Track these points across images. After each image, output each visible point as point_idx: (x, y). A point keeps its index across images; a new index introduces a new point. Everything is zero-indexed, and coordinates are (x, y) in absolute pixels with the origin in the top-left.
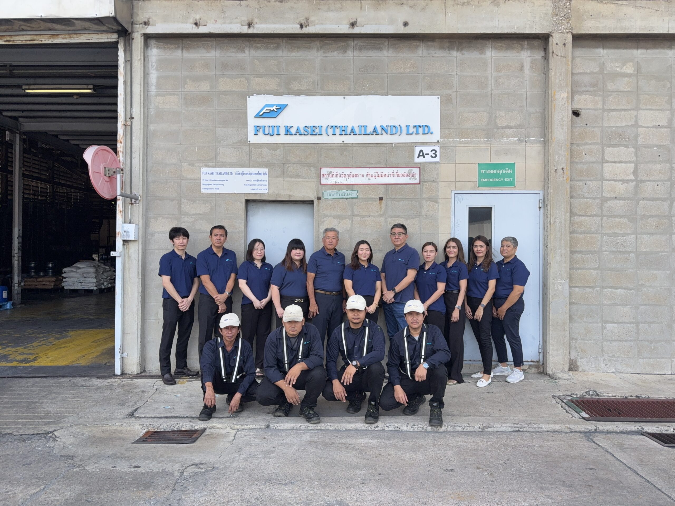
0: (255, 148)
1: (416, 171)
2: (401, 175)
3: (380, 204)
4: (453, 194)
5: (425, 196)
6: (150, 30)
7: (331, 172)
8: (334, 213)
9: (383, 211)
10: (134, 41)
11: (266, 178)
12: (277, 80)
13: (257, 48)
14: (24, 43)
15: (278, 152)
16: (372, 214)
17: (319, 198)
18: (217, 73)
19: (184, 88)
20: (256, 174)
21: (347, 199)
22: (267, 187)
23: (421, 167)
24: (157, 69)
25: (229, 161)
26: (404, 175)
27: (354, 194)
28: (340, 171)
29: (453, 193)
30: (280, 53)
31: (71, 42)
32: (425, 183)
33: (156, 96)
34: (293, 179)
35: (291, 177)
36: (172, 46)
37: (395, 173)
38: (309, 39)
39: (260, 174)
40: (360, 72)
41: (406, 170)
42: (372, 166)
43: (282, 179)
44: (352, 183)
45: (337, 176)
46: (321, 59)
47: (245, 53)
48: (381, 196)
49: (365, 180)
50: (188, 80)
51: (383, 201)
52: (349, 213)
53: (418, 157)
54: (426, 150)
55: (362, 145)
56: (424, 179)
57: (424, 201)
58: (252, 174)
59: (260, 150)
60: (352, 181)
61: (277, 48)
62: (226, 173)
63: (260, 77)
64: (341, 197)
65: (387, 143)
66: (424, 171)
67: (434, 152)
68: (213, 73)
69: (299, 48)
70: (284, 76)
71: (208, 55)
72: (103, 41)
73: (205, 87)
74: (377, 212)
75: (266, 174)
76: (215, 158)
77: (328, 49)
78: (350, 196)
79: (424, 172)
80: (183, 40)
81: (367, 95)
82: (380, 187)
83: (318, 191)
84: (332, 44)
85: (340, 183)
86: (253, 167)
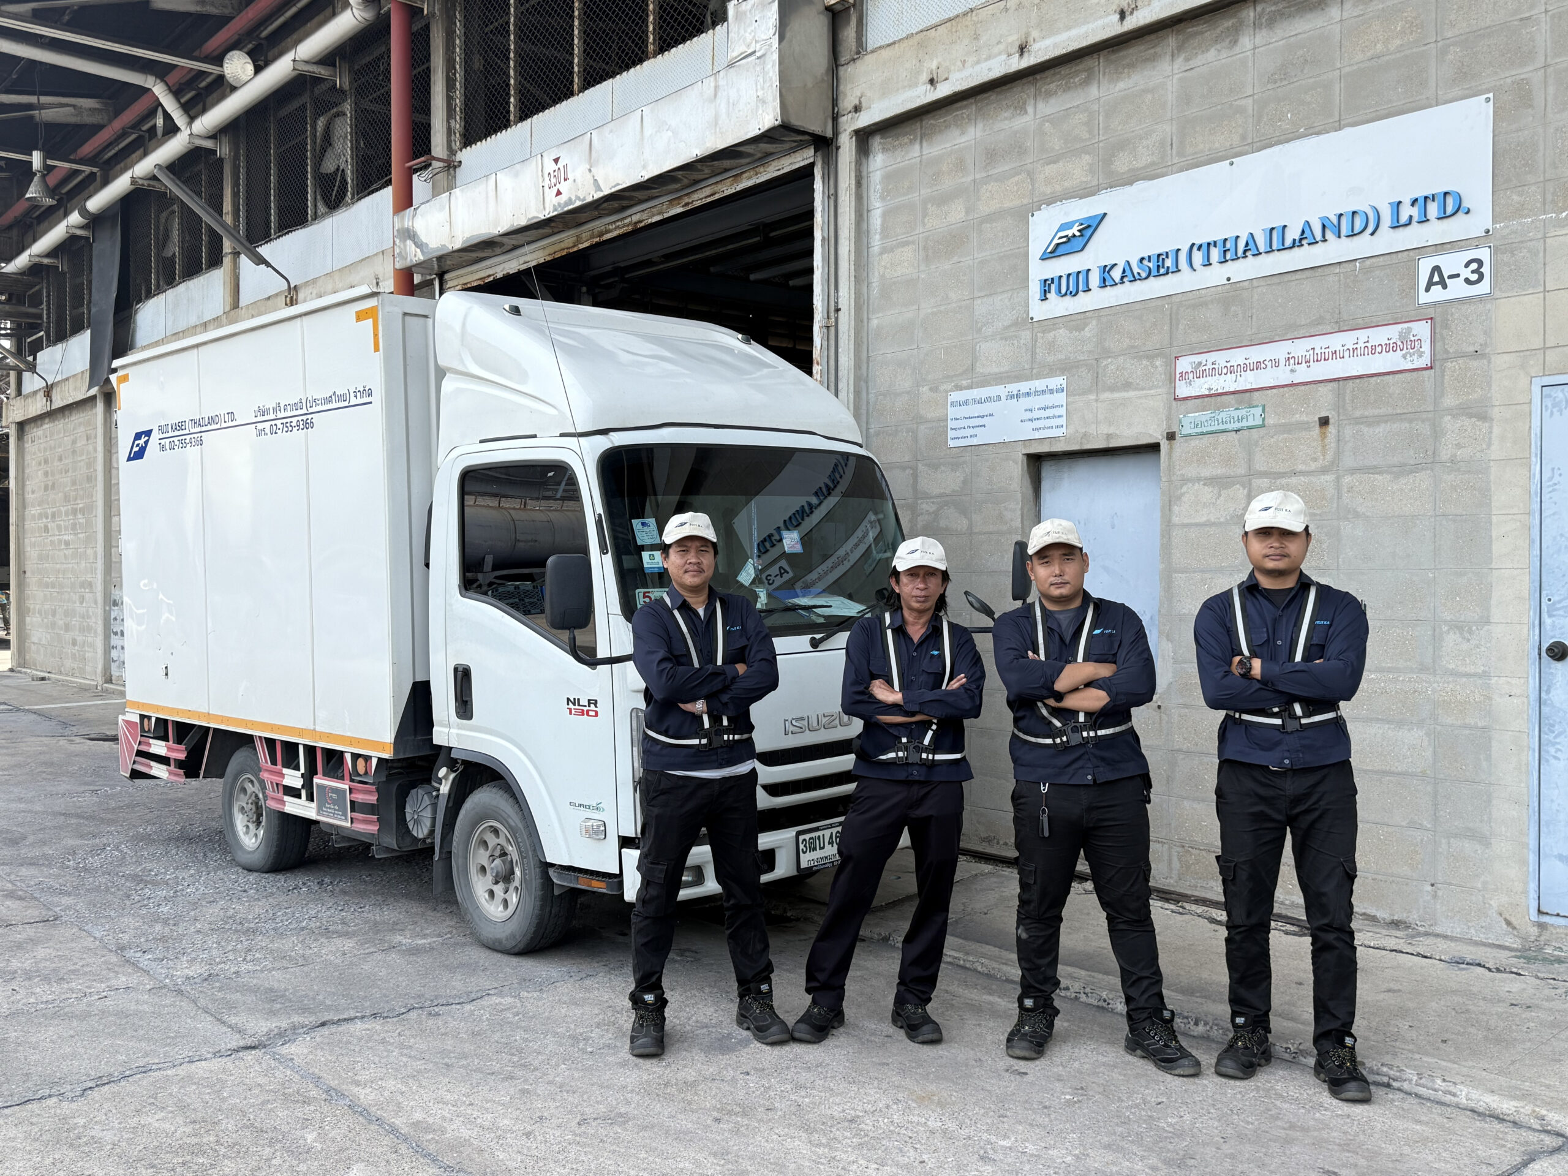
0: (1044, 332)
1: (1422, 330)
2: (1379, 349)
3: (1323, 436)
4: (1536, 390)
5: (1449, 401)
6: (864, 120)
7: (1200, 363)
8: (1206, 472)
9: (1330, 456)
10: (841, 150)
11: (1061, 398)
12: (1087, 159)
13: (1049, 94)
14: (704, 202)
15: (1087, 332)
16: (1301, 467)
17: (1171, 437)
18: (978, 176)
19: (924, 225)
20: (1043, 392)
21: (1237, 431)
22: (1062, 421)
23: (1437, 316)
24: (883, 198)
25: (997, 370)
26: (1389, 348)
27: (1254, 417)
28: (1220, 358)
29: (1537, 383)
30: (1093, 91)
31: (758, 181)
32: (1449, 364)
33: (881, 254)
34: (1116, 395)
35: (1113, 389)
36: (906, 140)
37: (1361, 344)
38: (1153, 36)
39: (1051, 392)
40: (1270, 86)
41: (1391, 333)
42: (1302, 333)
43: (1092, 397)
44: (1249, 387)
45: (1214, 371)
46: (1180, 79)
47: (1026, 112)
48: (1323, 415)
49: (1281, 376)
50: (929, 206)
51: (1331, 429)
52: (1242, 471)
53: (1427, 290)
54: (1451, 263)
55: (1276, 280)
56: (1446, 351)
57: (1448, 418)
58: (1037, 393)
59: (1052, 334)
60: (1249, 381)
61: (1087, 82)
62: (989, 399)
63: (1054, 162)
64: (1221, 427)
65: (1340, 263)
66: (1447, 326)
67: (1474, 266)
68: (970, 178)
69: (1132, 66)
70: (1101, 145)
71: (963, 140)
72: (797, 166)
73: (956, 213)
74: (1315, 460)
75: (1062, 390)
76: (973, 367)
77: (1194, 48)
78: (1244, 424)
79: (1445, 332)
80: (922, 120)
81: (1287, 141)
82: (1323, 389)
83: (1169, 418)
84: (1202, 33)
85: (1220, 391)
86: (1039, 376)
